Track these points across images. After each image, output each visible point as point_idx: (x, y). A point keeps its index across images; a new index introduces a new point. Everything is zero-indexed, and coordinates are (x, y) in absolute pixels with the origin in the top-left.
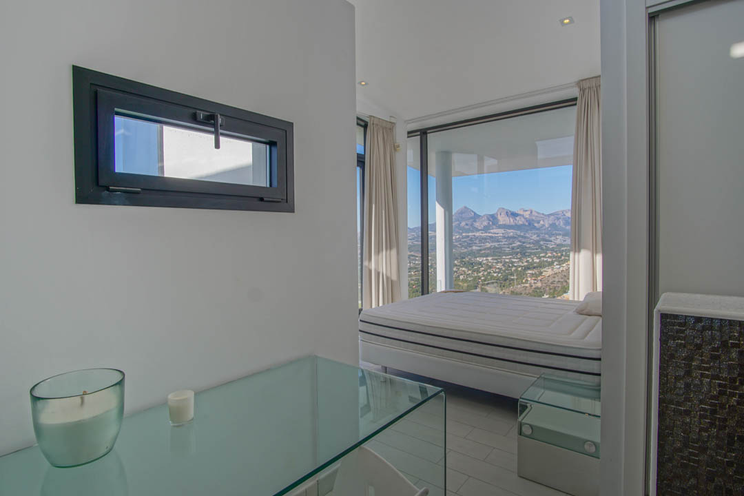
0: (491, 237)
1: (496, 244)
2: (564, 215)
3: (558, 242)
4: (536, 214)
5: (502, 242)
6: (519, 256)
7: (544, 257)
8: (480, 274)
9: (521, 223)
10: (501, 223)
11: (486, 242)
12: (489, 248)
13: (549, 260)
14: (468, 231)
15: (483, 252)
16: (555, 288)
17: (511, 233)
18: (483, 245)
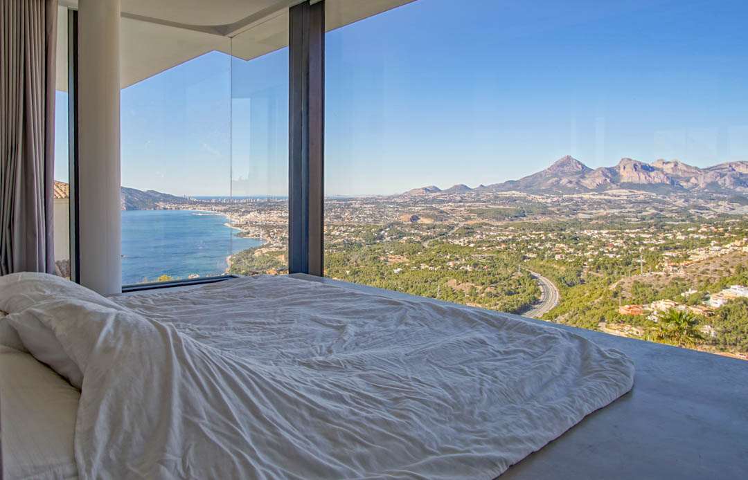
0: (609, 201)
1: (616, 212)
2: (733, 170)
3: (720, 210)
4: (684, 168)
5: (625, 208)
6: (652, 229)
7: (693, 232)
8: (588, 254)
9: (657, 180)
10: (625, 180)
11: (600, 208)
12: (604, 217)
13: (702, 237)
14: (572, 191)
15: (594, 222)
16: (708, 280)
17: (641, 195)
18: (594, 211)
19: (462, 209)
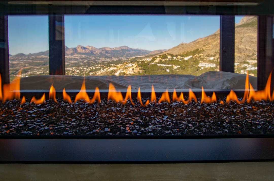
0: (74, 58)
1: (77, 61)
2: (105, 49)
3: (103, 60)
4: (94, 48)
5: (79, 60)
6: (87, 66)
9: (87, 52)
10: (79, 52)
11: (72, 60)
12: (73, 63)
13: (99, 68)
17: (83, 56)
18: (70, 62)
19: (22, 63)
